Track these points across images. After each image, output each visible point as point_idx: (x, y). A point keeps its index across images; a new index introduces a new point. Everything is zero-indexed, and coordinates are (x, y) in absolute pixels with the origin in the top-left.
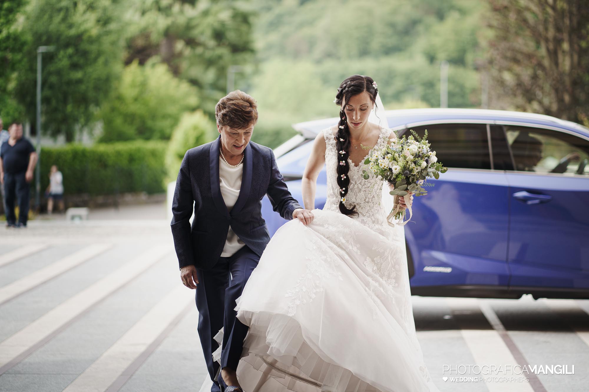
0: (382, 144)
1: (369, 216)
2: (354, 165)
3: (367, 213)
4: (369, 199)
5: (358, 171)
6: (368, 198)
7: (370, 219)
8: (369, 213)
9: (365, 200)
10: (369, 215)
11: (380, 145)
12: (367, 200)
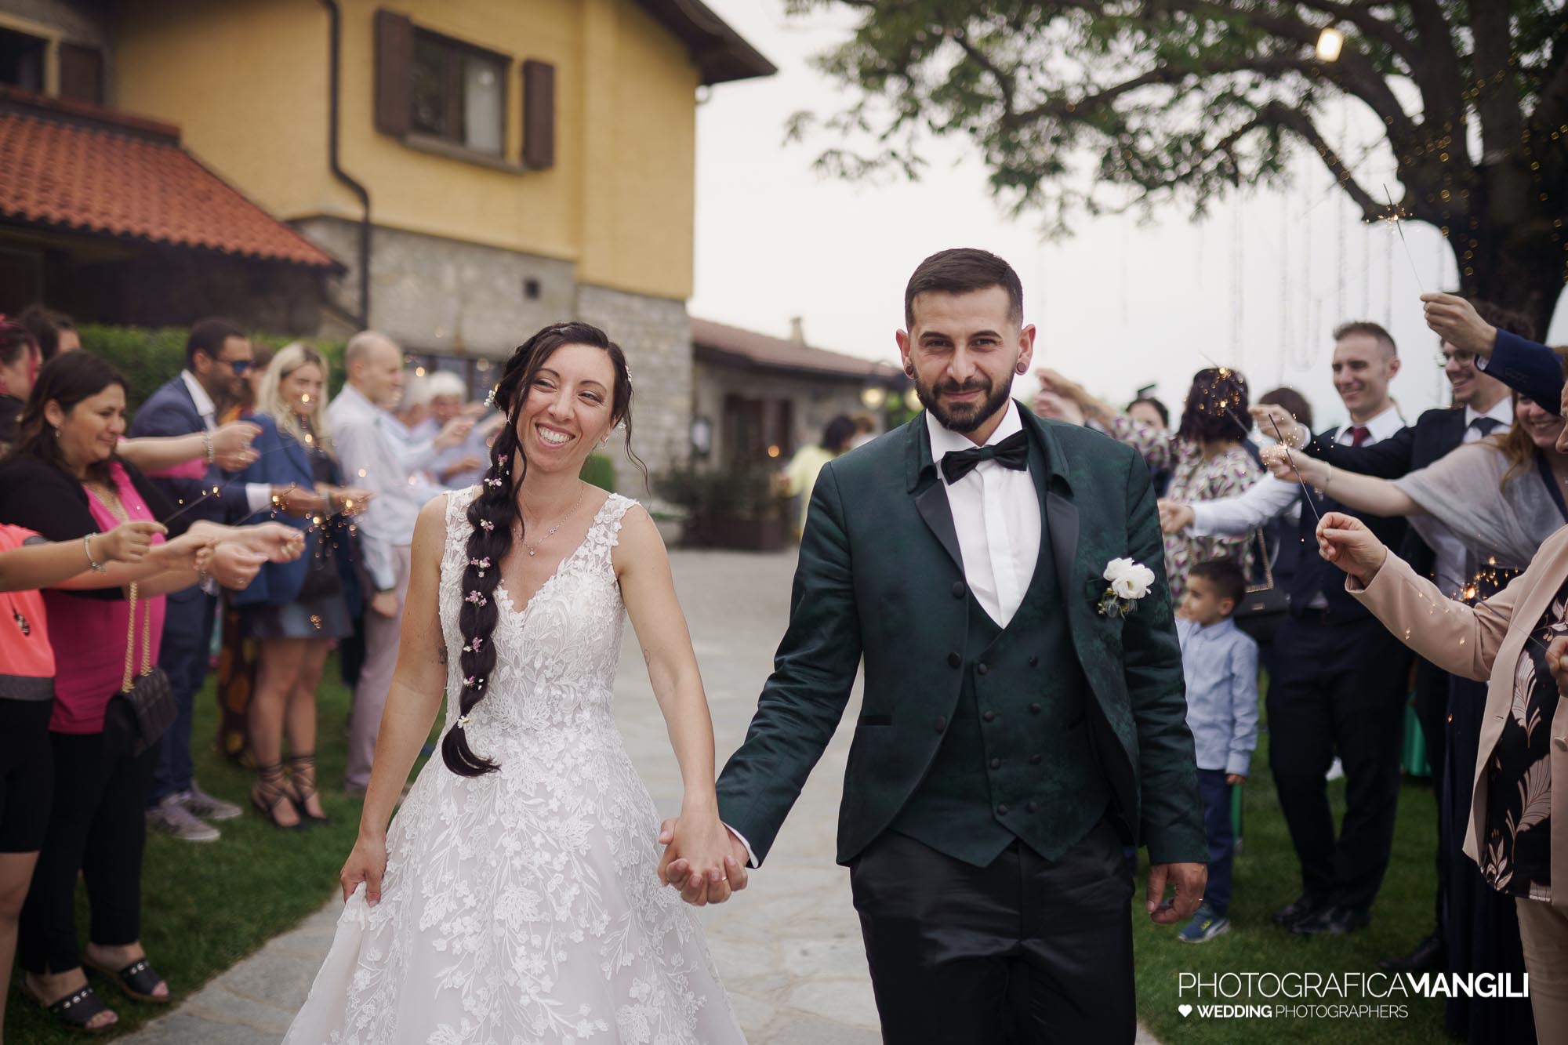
0: (602, 540)
1: (560, 772)
2: (512, 606)
3: (556, 760)
4: (563, 715)
5: (523, 626)
6: (559, 713)
7: (565, 780)
8: (563, 763)
9: (550, 719)
10: (563, 767)
11: (593, 544)
12: (557, 718)
